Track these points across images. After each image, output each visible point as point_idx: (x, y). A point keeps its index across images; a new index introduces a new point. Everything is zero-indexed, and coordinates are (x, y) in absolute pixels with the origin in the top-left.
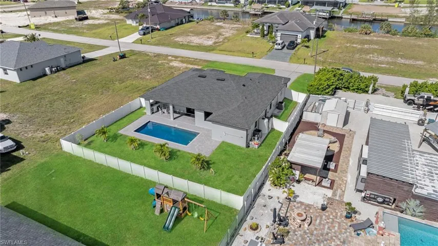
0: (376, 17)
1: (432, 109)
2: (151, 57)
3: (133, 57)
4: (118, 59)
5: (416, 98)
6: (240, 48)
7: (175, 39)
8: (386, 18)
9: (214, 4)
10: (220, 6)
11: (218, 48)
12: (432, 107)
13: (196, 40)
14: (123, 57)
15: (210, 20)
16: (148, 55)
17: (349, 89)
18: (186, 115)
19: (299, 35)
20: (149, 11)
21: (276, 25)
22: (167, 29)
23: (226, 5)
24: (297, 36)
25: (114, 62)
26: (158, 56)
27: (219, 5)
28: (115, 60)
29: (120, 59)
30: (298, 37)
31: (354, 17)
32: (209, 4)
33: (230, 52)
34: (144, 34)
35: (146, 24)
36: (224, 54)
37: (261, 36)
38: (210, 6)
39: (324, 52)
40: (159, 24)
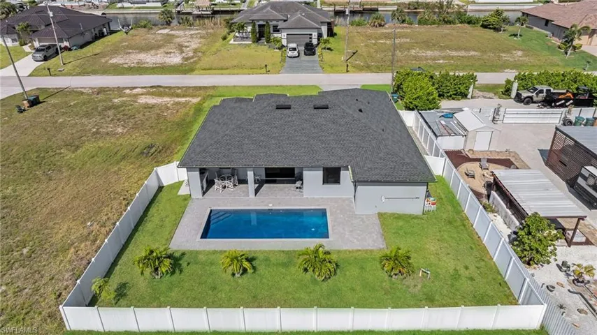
0: (365, 7)
1: (564, 103)
2: (88, 94)
3: (53, 101)
4: (26, 108)
5: (534, 94)
6: (235, 63)
7: (111, 61)
8: (376, 7)
9: (126, 5)
10: (139, 8)
11: (198, 66)
12: (563, 101)
13: (150, 59)
14: (35, 102)
15: (145, 27)
16: (82, 93)
17: (443, 96)
18: (268, 182)
19: (314, 34)
20: (51, 15)
21: (274, 23)
22: (82, 47)
23: (148, 5)
24: (311, 35)
25: (21, 115)
26: (101, 91)
27: (136, 5)
28: (21, 111)
29: (31, 106)
30: (313, 37)
31: (338, 8)
32: (119, 5)
33: (222, 69)
34: (46, 59)
35: (40, 42)
36: (218, 74)
37: (254, 42)
38: (120, 8)
39: (354, 53)
40: (68, 40)
